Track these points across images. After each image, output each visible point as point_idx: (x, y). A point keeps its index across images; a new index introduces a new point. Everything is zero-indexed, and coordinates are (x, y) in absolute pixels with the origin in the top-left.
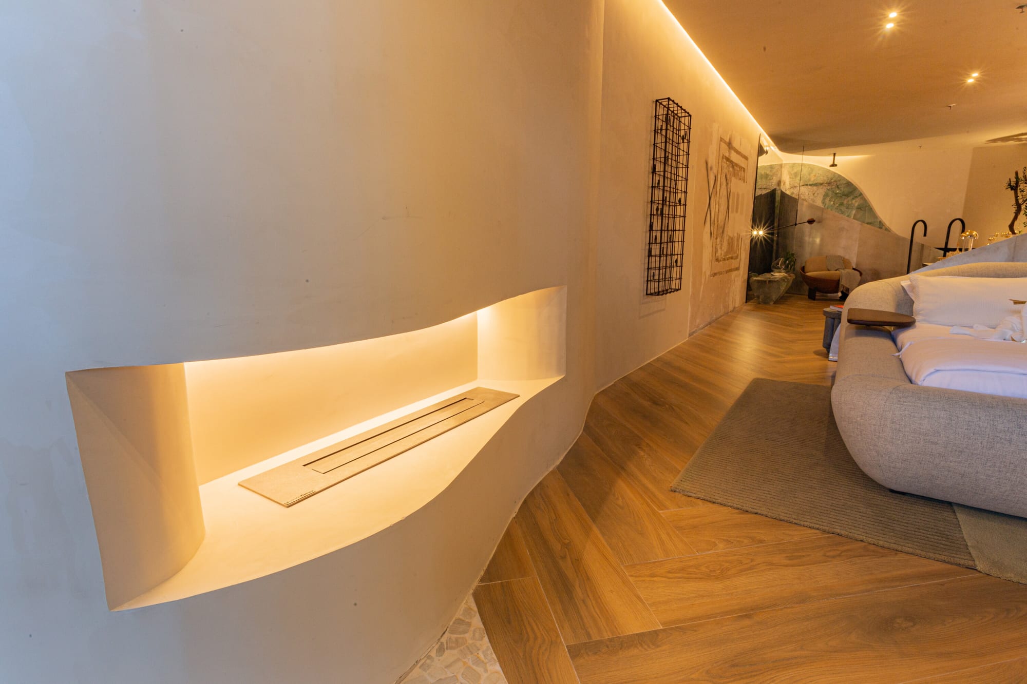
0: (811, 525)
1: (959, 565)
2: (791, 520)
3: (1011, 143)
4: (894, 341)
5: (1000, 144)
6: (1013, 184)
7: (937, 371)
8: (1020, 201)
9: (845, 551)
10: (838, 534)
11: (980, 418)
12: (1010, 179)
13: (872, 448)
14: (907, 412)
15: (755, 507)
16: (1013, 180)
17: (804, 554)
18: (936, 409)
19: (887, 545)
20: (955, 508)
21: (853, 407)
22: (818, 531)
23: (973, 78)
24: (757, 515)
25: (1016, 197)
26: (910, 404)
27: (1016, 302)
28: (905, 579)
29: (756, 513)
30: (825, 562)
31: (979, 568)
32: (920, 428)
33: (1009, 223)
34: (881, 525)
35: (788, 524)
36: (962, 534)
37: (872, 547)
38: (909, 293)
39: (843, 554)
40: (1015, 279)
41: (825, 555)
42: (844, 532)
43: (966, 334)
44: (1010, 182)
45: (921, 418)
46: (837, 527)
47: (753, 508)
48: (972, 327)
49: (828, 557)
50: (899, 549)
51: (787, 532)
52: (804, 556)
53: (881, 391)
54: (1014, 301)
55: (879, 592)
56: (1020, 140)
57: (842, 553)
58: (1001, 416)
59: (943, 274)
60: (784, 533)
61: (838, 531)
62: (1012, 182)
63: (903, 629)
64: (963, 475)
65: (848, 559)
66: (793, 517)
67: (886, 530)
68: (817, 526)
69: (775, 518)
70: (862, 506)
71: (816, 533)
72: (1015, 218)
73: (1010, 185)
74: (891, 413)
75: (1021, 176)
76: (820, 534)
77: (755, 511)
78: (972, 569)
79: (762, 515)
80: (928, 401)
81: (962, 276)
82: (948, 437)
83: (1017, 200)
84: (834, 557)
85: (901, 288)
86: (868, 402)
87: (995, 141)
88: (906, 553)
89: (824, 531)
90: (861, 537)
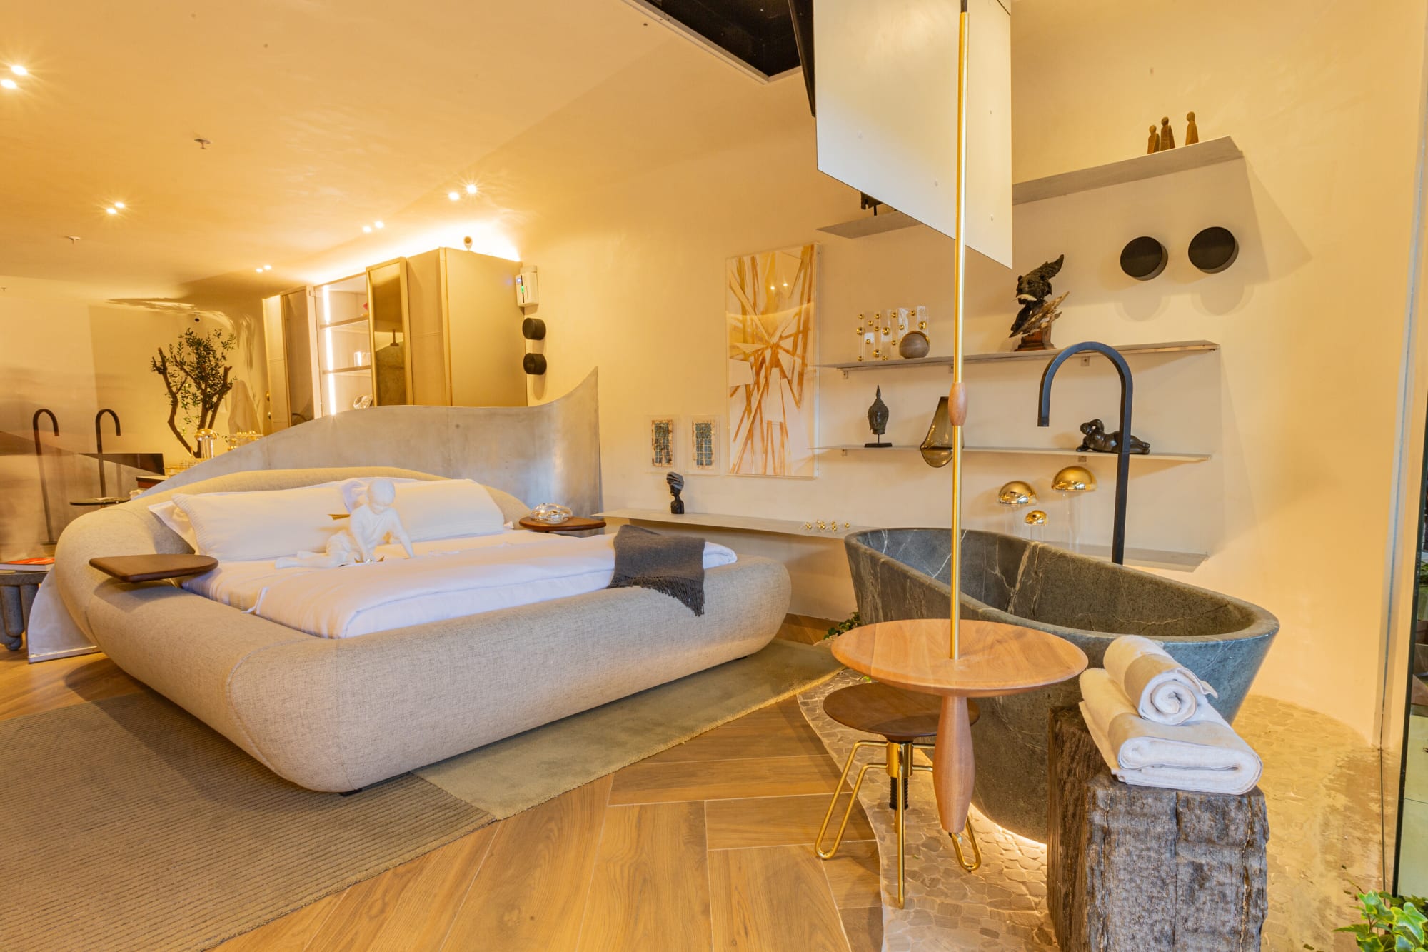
0: (315, 896)
1: (482, 826)
2: (284, 910)
3: (141, 308)
4: (204, 594)
5: (126, 306)
6: (159, 364)
7: (358, 612)
8: (174, 389)
9: (386, 892)
10: (356, 883)
11: (438, 652)
12: (153, 358)
13: (330, 743)
14: (367, 675)
15: (211, 934)
16: (158, 360)
17: (349, 937)
18: (395, 658)
19: (413, 854)
20: (421, 774)
21: (287, 696)
22: (328, 899)
23: (115, 208)
24: (224, 944)
25: (168, 384)
26: (367, 662)
27: (336, 517)
28: (463, 875)
29: (222, 942)
30: (381, 926)
31: (498, 817)
32: (386, 689)
33: (168, 417)
34: (383, 838)
35: (283, 920)
36: (452, 795)
37: (401, 869)
38: (166, 523)
39: (387, 899)
40: (292, 490)
41: (371, 918)
42: (359, 876)
43: (294, 566)
44: (155, 362)
45: (385, 675)
46: (346, 875)
47: (210, 939)
48: (295, 556)
49: (376, 916)
50: (427, 850)
51: (296, 929)
52: (352, 940)
53: (323, 659)
54: (332, 516)
55: (463, 907)
56: (153, 306)
57: (383, 900)
58: (453, 643)
59: (206, 491)
60: (293, 935)
61: (354, 878)
62: (157, 363)
63: (518, 922)
64: (433, 728)
65: (397, 900)
66: (281, 904)
67: (393, 839)
68: (324, 892)
69: (259, 926)
70: (339, 831)
71: (330, 903)
72: (174, 412)
73: (155, 365)
74: (349, 682)
75: (167, 354)
76: (335, 900)
77: (219, 938)
78: (492, 822)
79: (235, 936)
80: (383, 651)
81: (232, 491)
82: (416, 687)
83: (169, 388)
84: (382, 911)
85: (151, 515)
86: (312, 680)
87: (120, 301)
88: (435, 849)
89: (338, 892)
90: (383, 866)
